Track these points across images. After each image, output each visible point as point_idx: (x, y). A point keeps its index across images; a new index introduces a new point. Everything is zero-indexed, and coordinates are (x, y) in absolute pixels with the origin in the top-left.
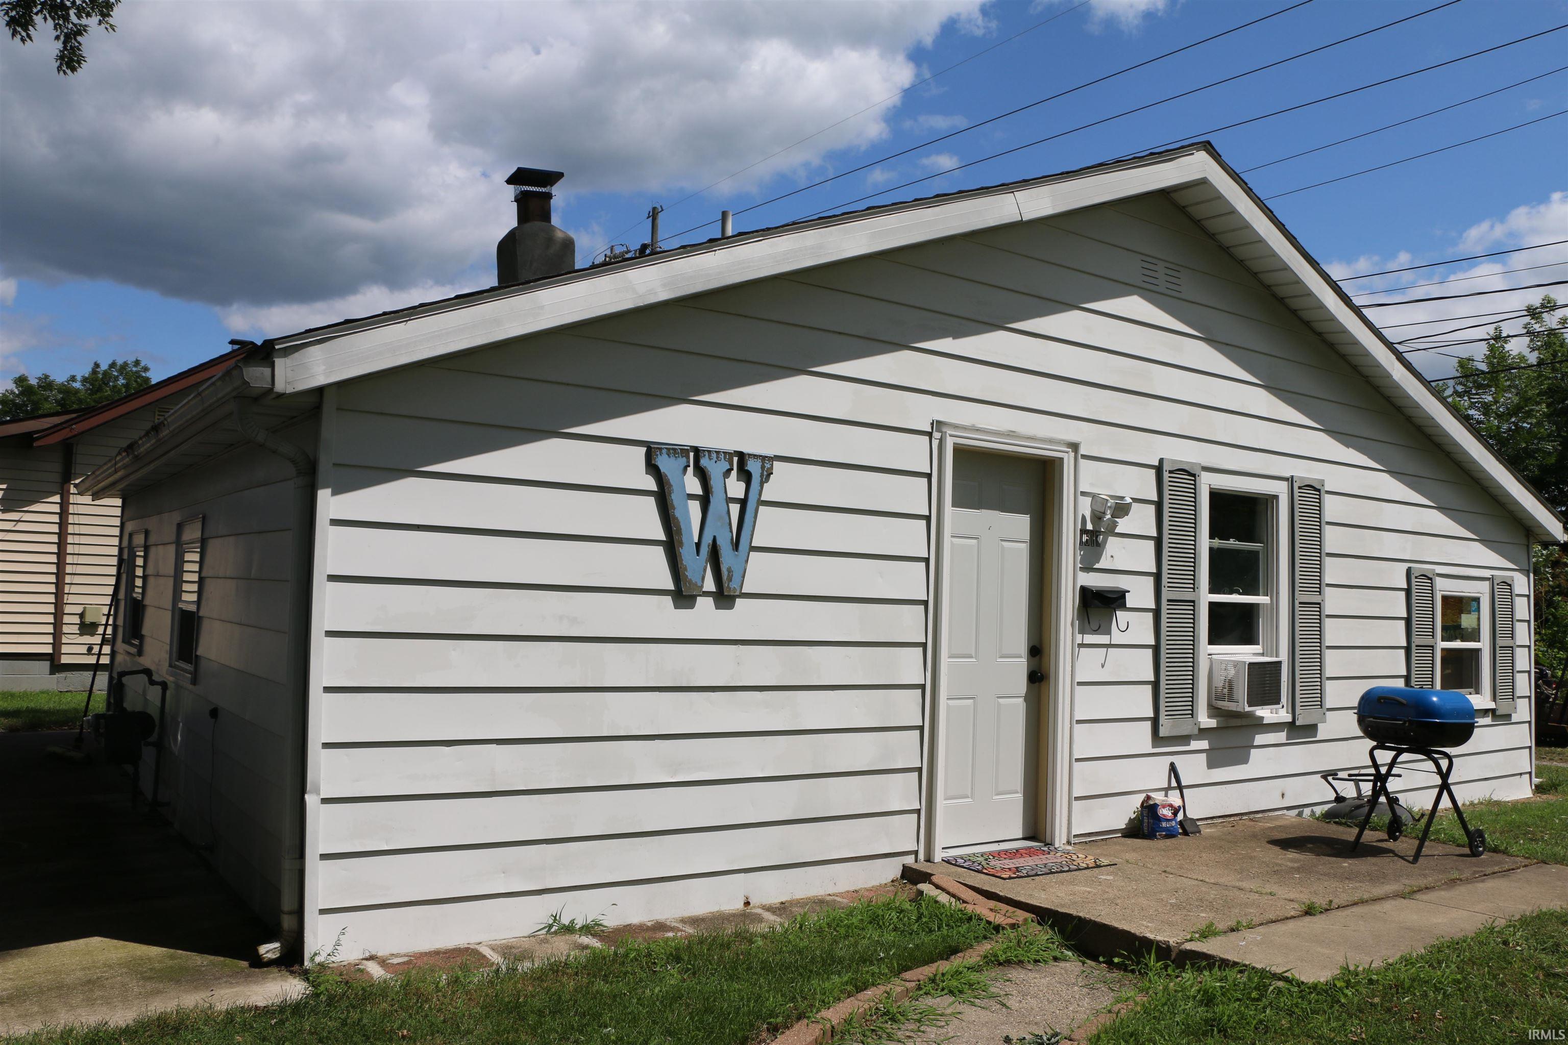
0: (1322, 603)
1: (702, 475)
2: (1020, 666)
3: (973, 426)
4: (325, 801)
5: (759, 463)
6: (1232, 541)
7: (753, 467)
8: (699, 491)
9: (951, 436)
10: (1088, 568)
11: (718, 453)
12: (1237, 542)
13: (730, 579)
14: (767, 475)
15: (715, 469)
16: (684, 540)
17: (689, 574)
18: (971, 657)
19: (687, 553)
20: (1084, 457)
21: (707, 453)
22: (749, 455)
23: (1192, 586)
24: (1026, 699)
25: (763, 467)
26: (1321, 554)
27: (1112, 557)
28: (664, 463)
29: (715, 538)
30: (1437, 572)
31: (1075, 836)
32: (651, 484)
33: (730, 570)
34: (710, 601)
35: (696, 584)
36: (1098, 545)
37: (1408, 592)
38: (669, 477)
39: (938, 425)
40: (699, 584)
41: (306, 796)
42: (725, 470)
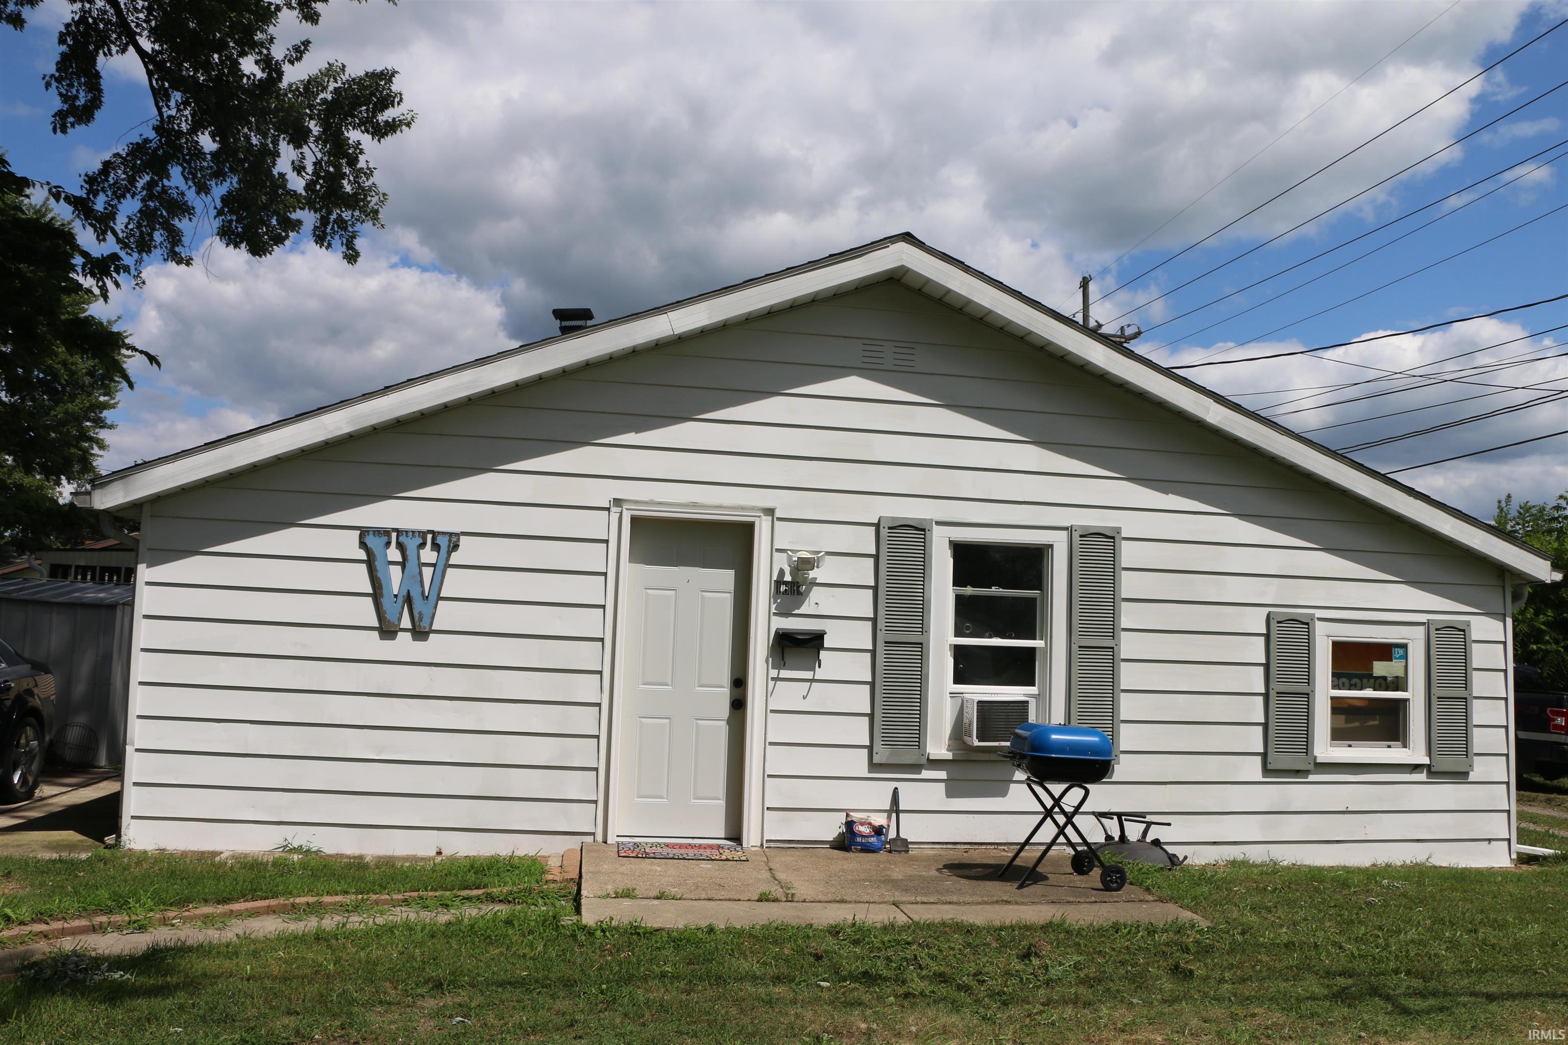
0: (1116, 648)
1: (401, 546)
2: (724, 693)
3: (652, 500)
4: (137, 750)
5: (447, 538)
6: (993, 589)
7: (443, 541)
8: (399, 558)
9: (627, 509)
10: (784, 613)
11: (413, 532)
12: (1001, 590)
13: (421, 620)
14: (456, 547)
15: (411, 544)
16: (385, 591)
17: (388, 616)
18: (668, 685)
19: (387, 602)
20: (779, 519)
21: (404, 533)
22: (439, 533)
23: (921, 630)
24: (729, 722)
25: (450, 541)
26: (1114, 601)
27: (817, 604)
28: (370, 541)
29: (409, 590)
30: (1317, 616)
31: (768, 841)
32: (362, 555)
33: (420, 614)
34: (408, 635)
35: (393, 623)
36: (799, 593)
37: (1267, 636)
38: (374, 549)
39: (618, 502)
40: (396, 623)
41: (127, 747)
42: (418, 543)
